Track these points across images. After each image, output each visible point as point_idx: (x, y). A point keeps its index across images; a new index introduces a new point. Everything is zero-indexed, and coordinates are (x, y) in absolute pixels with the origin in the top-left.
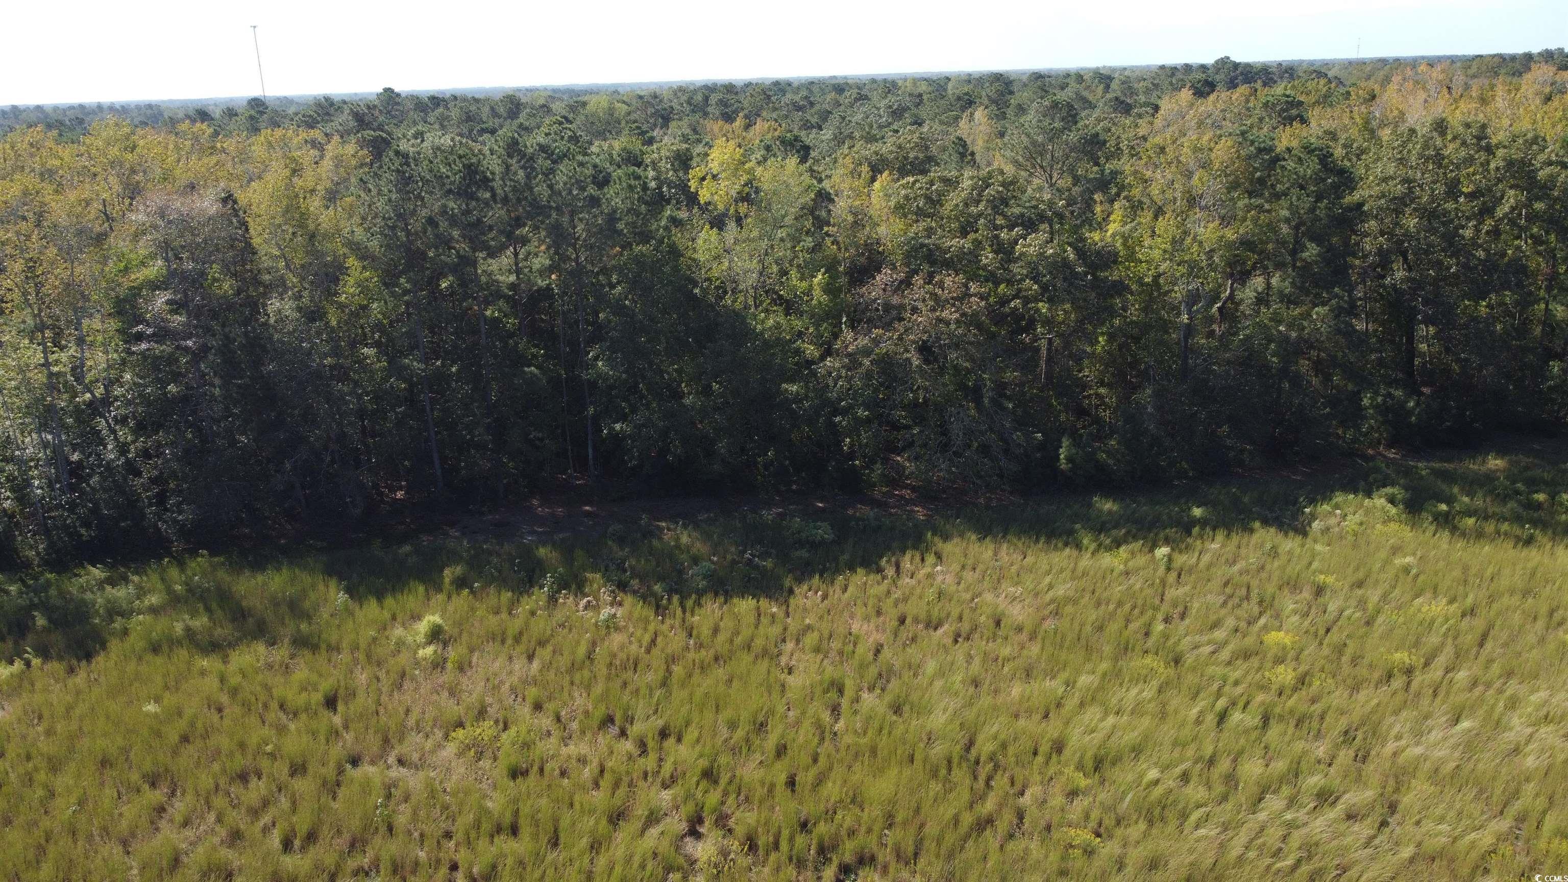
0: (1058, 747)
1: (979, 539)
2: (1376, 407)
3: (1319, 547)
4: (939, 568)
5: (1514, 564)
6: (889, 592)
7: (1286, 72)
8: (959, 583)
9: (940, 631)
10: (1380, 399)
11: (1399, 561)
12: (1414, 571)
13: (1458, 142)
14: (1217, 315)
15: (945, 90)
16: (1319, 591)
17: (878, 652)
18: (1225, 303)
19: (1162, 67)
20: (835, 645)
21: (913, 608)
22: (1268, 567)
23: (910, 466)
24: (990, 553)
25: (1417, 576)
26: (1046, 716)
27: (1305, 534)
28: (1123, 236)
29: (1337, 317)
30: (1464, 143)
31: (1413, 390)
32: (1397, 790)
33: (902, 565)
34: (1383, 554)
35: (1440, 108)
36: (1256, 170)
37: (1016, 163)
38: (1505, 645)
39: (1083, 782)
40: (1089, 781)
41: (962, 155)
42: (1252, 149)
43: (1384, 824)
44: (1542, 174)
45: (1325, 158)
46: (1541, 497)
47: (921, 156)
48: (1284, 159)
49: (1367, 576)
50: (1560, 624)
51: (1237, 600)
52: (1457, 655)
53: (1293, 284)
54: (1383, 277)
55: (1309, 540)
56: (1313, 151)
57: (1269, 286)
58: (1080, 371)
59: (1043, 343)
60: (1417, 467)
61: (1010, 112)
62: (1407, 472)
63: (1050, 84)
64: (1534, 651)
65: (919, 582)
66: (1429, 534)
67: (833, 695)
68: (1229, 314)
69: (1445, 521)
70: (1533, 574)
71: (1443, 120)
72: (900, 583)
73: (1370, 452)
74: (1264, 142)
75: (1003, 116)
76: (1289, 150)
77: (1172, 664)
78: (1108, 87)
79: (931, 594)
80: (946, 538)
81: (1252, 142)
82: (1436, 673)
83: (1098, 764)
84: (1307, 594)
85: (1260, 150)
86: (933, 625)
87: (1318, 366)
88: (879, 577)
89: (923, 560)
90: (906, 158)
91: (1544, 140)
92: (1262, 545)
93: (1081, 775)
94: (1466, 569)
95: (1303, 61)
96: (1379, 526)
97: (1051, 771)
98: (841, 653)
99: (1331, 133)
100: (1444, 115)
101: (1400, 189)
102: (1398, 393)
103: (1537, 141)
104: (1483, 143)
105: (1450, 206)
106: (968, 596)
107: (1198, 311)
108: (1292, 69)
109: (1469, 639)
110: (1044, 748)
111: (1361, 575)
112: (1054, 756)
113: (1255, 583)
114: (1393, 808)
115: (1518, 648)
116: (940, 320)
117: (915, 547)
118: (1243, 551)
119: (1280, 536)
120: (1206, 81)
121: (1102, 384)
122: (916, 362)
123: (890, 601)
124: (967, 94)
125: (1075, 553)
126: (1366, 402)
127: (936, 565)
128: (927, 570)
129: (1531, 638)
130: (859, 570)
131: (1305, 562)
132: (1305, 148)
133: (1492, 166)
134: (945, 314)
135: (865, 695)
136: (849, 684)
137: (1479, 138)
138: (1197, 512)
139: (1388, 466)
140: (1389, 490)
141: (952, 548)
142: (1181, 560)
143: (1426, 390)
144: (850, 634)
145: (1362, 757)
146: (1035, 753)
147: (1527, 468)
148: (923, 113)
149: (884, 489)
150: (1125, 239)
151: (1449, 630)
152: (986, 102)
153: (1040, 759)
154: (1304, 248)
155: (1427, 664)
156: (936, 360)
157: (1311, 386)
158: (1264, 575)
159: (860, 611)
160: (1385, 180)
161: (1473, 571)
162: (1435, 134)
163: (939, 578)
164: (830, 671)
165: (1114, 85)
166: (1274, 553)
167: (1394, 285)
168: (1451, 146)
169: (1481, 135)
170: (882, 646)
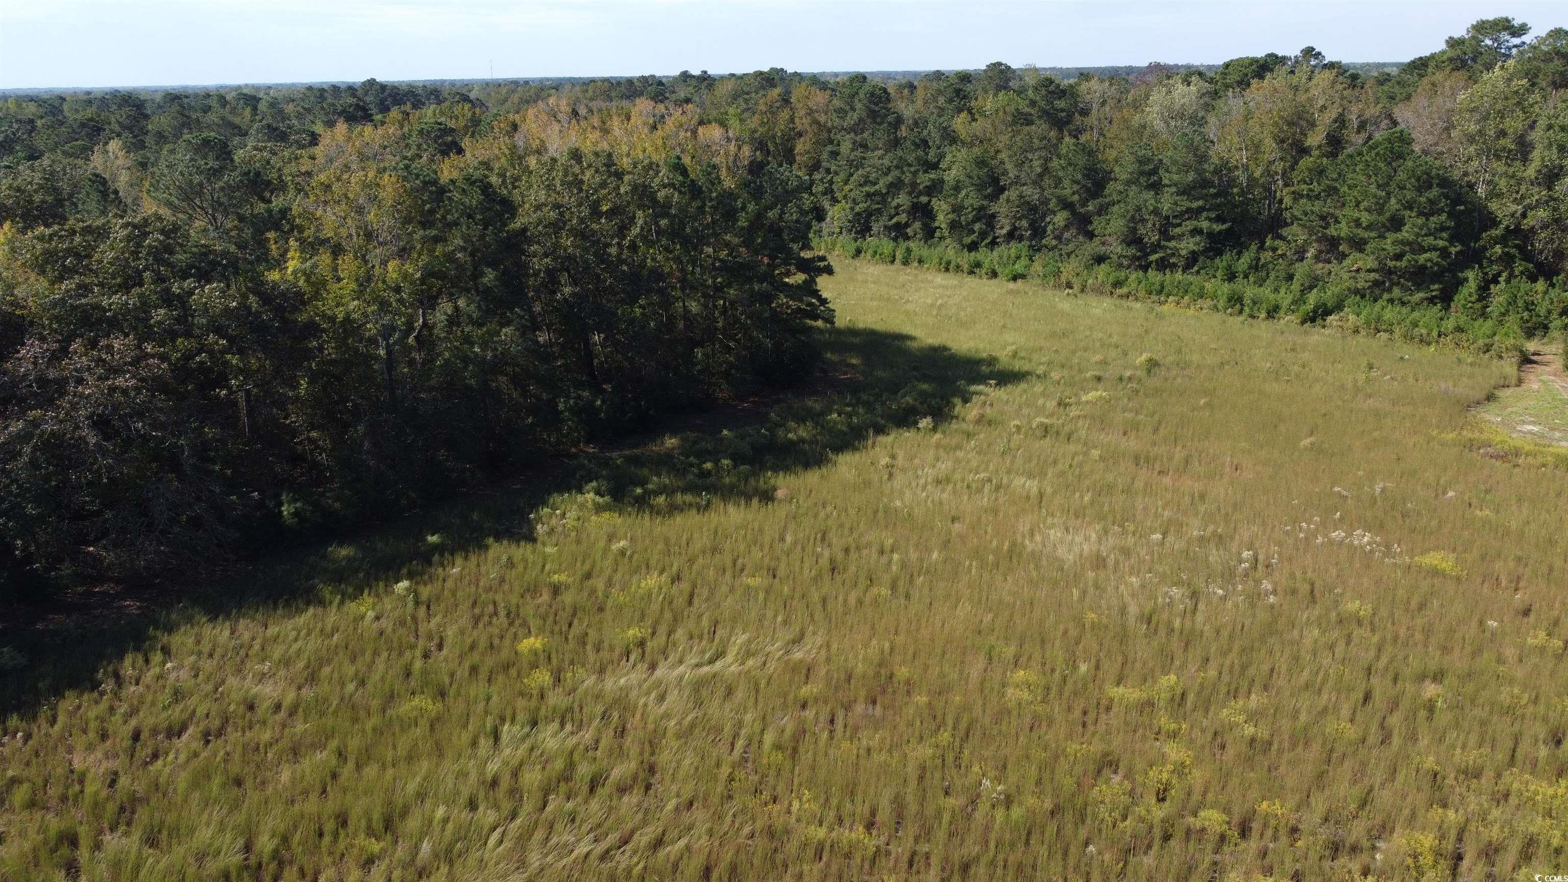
0: (343, 820)
1: (210, 620)
2: (570, 409)
3: (549, 550)
4: (169, 665)
5: (701, 528)
6: (112, 709)
7: (431, 93)
8: (196, 676)
9: (185, 737)
10: (572, 402)
11: (616, 546)
12: (628, 553)
13: (593, 170)
14: (414, 344)
15: (62, 111)
16: (556, 590)
17: (113, 783)
18: (420, 331)
19: (310, 88)
20: (54, 792)
21: (147, 719)
22: (507, 578)
23: (109, 557)
24: (227, 633)
25: (631, 557)
26: (324, 791)
27: (534, 540)
28: (305, 274)
29: (523, 334)
30: (597, 171)
31: (598, 391)
32: (653, 754)
33: (122, 672)
34: (602, 544)
35: (574, 139)
36: (424, 203)
37: (169, 204)
38: (707, 600)
39: (376, 847)
40: (382, 844)
41: (104, 194)
42: (418, 182)
43: (648, 787)
44: (661, 195)
45: (486, 188)
46: (708, 465)
47: (50, 199)
48: (450, 191)
49: (593, 566)
50: (742, 570)
51: (486, 618)
52: (675, 620)
53: (479, 307)
54: (555, 292)
55: (539, 545)
56: (475, 182)
57: (457, 308)
58: (286, 418)
59: (241, 396)
60: (611, 458)
61: (149, 140)
62: (606, 463)
63: (190, 108)
64: (729, 599)
65: (148, 687)
66: (633, 516)
67: (65, 851)
68: (426, 340)
69: (641, 503)
70: (716, 533)
71: (577, 150)
72: (124, 694)
73: (573, 450)
74: (428, 175)
75: (141, 145)
76: (453, 182)
77: (439, 698)
78: (255, 109)
79: (165, 698)
80: (170, 629)
81: (417, 176)
82: (661, 639)
83: (388, 825)
84: (546, 597)
85: (425, 183)
86: (175, 732)
87: (515, 380)
88: (95, 694)
89: (147, 661)
90: (31, 202)
91: (658, 166)
92: (499, 559)
93: (373, 840)
94: (667, 541)
95: (445, 81)
96: (593, 518)
97: (342, 845)
98: (64, 799)
99: (485, 163)
100: (577, 145)
101: (553, 215)
102: (586, 394)
103: (652, 166)
104: (613, 169)
105: (595, 226)
106: (210, 687)
107: (395, 343)
108: (436, 90)
109: (680, 601)
110: (329, 826)
111: (587, 567)
112: (341, 831)
113: (499, 597)
114: (652, 770)
115: (717, 600)
116: (113, 389)
117: (137, 649)
118: (483, 569)
119: (514, 546)
120: (357, 105)
121: (312, 427)
122: (92, 440)
123: (117, 718)
124: (91, 120)
125: (320, 610)
126: (561, 407)
127: (164, 663)
128: (155, 671)
129: (725, 589)
130: (67, 693)
131: (539, 567)
132: (467, 180)
133: (622, 190)
134: (120, 381)
135: (107, 838)
136: (84, 832)
137: (608, 166)
138: (433, 539)
139: (590, 461)
140: (594, 484)
141: (182, 639)
142: (425, 592)
143: (608, 387)
144: (72, 772)
145: (621, 732)
146: (321, 835)
147: (695, 443)
148: (39, 142)
149: (80, 589)
150: (308, 276)
151: (664, 598)
152: (117, 128)
153: (327, 839)
154: (482, 274)
155: (654, 634)
156: (118, 433)
157: (513, 399)
158: (506, 587)
159: (80, 741)
160: (538, 207)
161: (673, 541)
162: (573, 162)
163: (173, 676)
164: (55, 824)
165: (262, 106)
166: (511, 564)
167: (565, 299)
168: (588, 174)
169: (610, 161)
170: (116, 773)
